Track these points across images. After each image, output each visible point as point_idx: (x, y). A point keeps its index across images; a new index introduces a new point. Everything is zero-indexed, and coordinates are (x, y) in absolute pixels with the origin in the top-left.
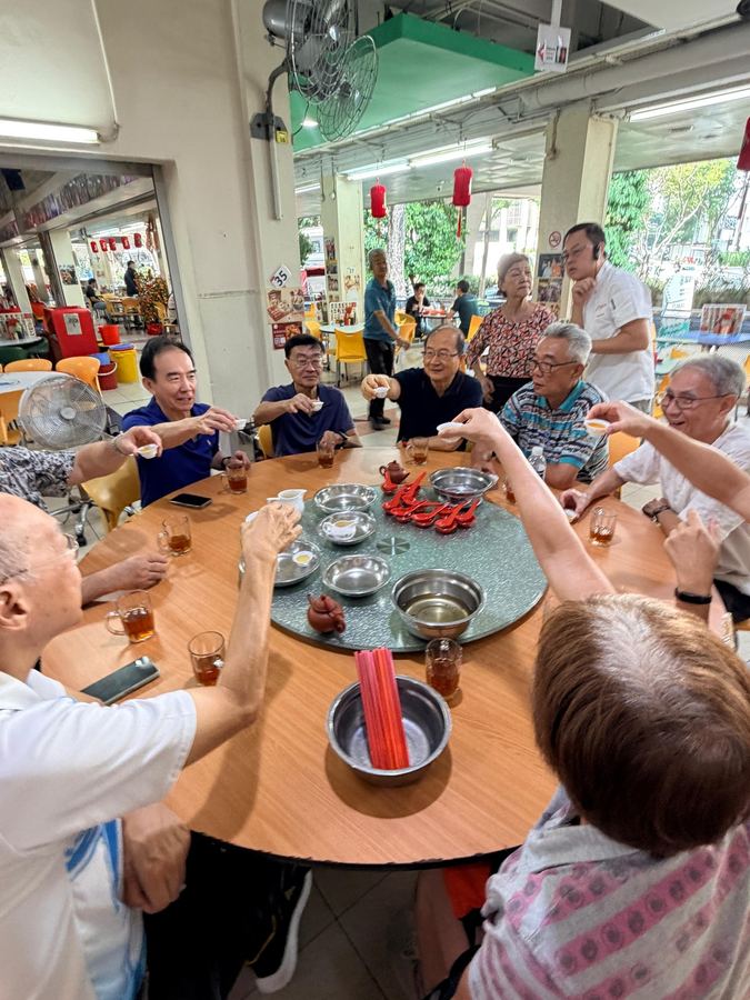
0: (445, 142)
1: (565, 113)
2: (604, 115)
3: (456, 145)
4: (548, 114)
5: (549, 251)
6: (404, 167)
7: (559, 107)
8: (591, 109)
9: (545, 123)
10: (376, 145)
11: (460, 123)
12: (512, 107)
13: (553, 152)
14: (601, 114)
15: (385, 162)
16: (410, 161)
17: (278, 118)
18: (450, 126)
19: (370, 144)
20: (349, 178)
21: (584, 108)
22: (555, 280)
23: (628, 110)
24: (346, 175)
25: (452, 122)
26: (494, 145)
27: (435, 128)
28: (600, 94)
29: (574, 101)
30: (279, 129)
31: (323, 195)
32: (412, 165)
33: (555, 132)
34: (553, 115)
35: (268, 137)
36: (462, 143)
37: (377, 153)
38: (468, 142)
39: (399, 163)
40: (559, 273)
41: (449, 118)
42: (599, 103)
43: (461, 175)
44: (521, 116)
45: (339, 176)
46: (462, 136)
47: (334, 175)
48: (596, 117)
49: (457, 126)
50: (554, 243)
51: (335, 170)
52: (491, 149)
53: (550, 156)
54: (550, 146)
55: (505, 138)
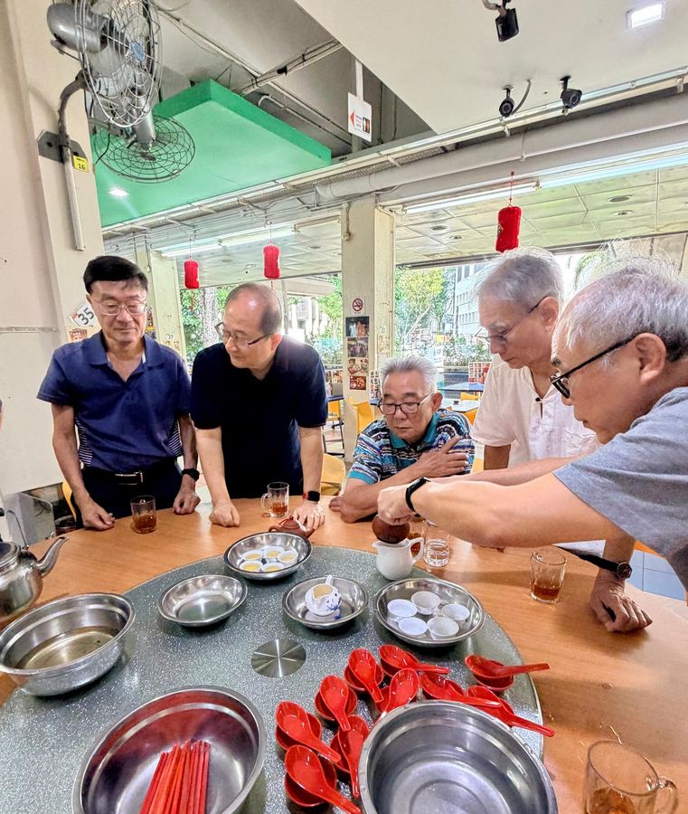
0: (252, 225)
1: (355, 204)
2: (386, 209)
3: (263, 228)
4: (341, 204)
5: (353, 314)
6: (216, 247)
7: (350, 199)
8: (376, 202)
9: (338, 213)
10: (189, 226)
11: (265, 210)
12: (310, 198)
13: (348, 235)
14: (384, 207)
15: (197, 242)
16: (220, 241)
17: (75, 144)
18: (257, 212)
19: (184, 224)
20: (163, 255)
21: (370, 201)
22: (361, 339)
23: (404, 204)
24: (160, 252)
25: (258, 207)
26: (295, 229)
27: (242, 213)
28: (383, 190)
29: (362, 195)
30: (76, 154)
32: (223, 244)
33: (348, 219)
34: (345, 205)
35: (62, 160)
36: (268, 227)
37: (190, 232)
38: (274, 226)
39: (211, 243)
40: (363, 333)
41: (255, 205)
42: (381, 197)
43: (270, 252)
44: (317, 205)
45: (153, 253)
46: (268, 220)
47: (147, 251)
48: (380, 209)
49: (262, 212)
50: (357, 308)
51: (149, 247)
52: (293, 233)
53: (346, 238)
54: (345, 230)
55: (304, 224)
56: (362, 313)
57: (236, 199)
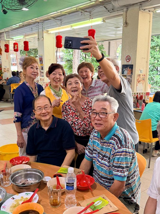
0: (84, 19)
1: (130, 9)
2: (146, 10)
3: (88, 21)
4: (123, 9)
5: (126, 63)
7: (127, 6)
8: (140, 7)
9: (122, 13)
10: (58, 20)
11: (90, 12)
12: (109, 7)
13: (126, 24)
14: (145, 10)
15: (62, 27)
16: (72, 26)
19: (56, 19)
20: (49, 32)
21: (136, 8)
22: (129, 76)
23: (155, 8)
24: (48, 31)
25: (86, 11)
26: (104, 21)
27: (80, 14)
29: (133, 4)
31: (39, 39)
32: (73, 28)
33: (126, 16)
34: (125, 10)
36: (91, 20)
37: (59, 23)
38: (93, 20)
39: (68, 27)
40: (130, 73)
41: (85, 10)
42: (143, 5)
44: (113, 10)
45: (45, 31)
46: (91, 17)
47: (43, 31)
48: (142, 11)
49: (89, 13)
50: (128, 60)
51: (43, 29)
52: (103, 23)
53: (125, 25)
54: (125, 22)
55: (108, 18)
56: (130, 63)
57: (75, 8)
